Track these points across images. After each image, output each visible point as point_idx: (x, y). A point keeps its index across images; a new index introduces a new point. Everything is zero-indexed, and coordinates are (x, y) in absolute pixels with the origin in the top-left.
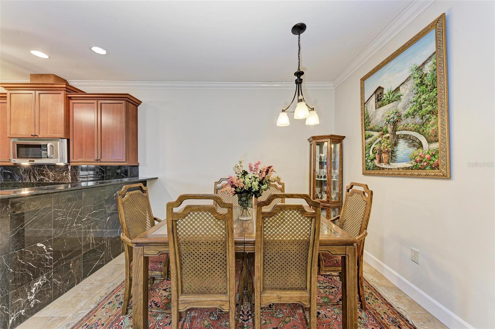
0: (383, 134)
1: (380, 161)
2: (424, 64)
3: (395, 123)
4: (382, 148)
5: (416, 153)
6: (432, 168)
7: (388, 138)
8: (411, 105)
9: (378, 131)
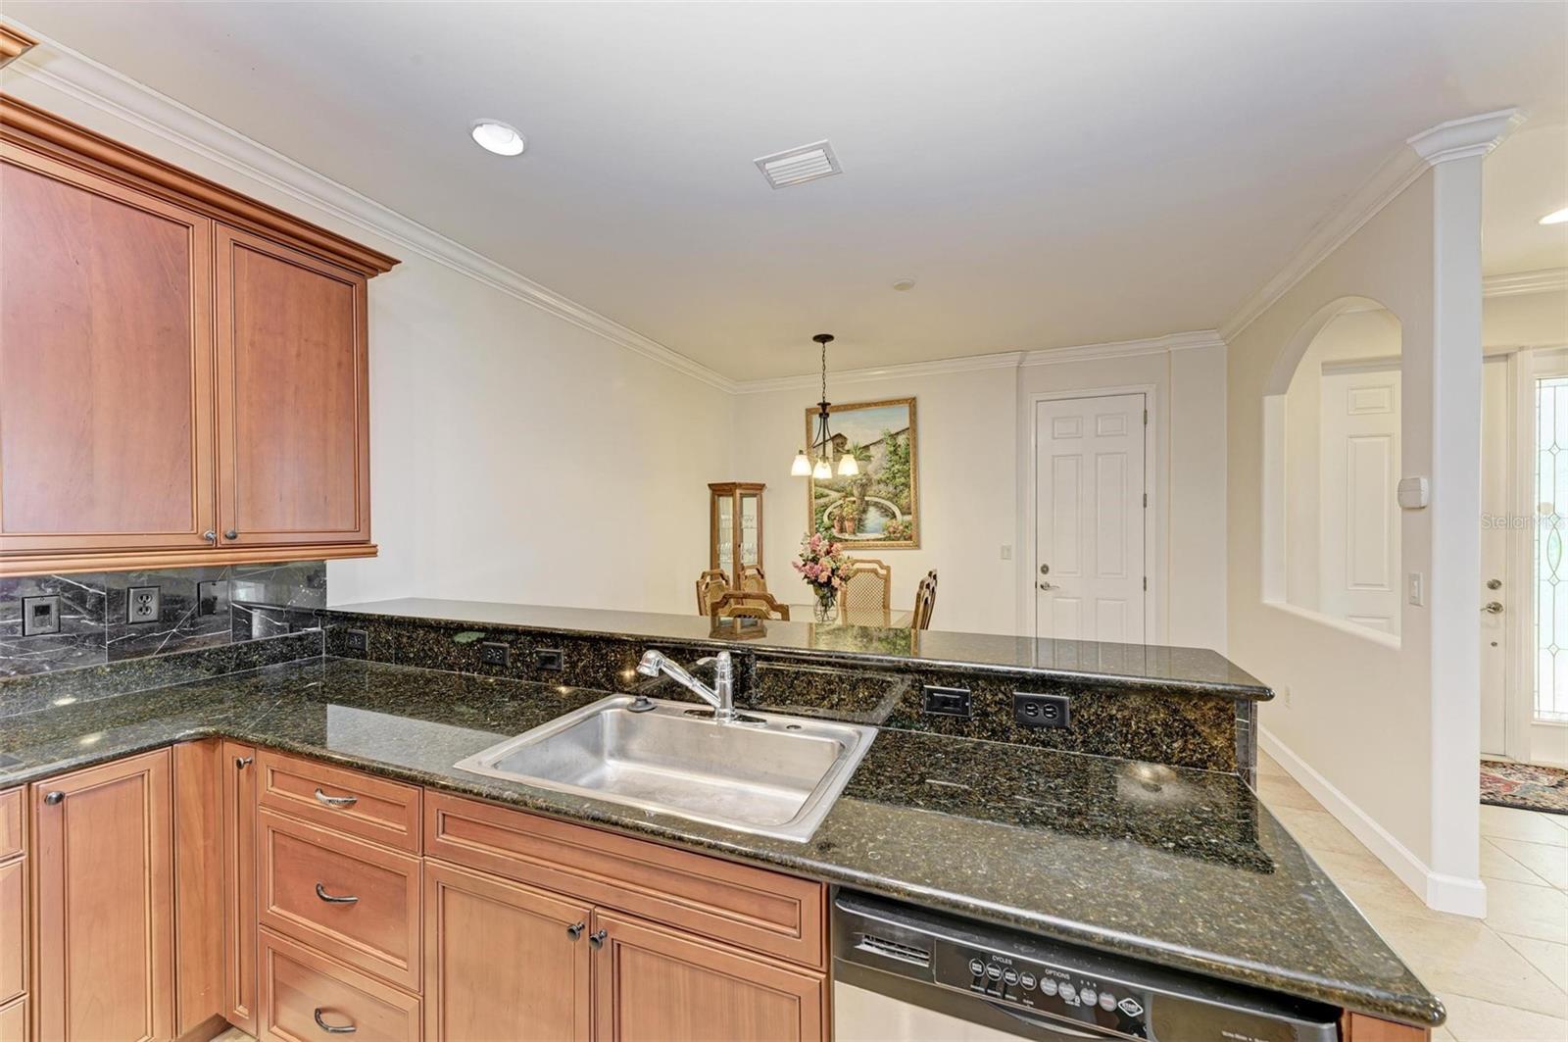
0: (846, 497)
1: (842, 530)
2: (897, 434)
3: (864, 487)
4: (844, 514)
5: (889, 523)
6: (905, 539)
7: (854, 502)
8: (883, 471)
9: (838, 491)
